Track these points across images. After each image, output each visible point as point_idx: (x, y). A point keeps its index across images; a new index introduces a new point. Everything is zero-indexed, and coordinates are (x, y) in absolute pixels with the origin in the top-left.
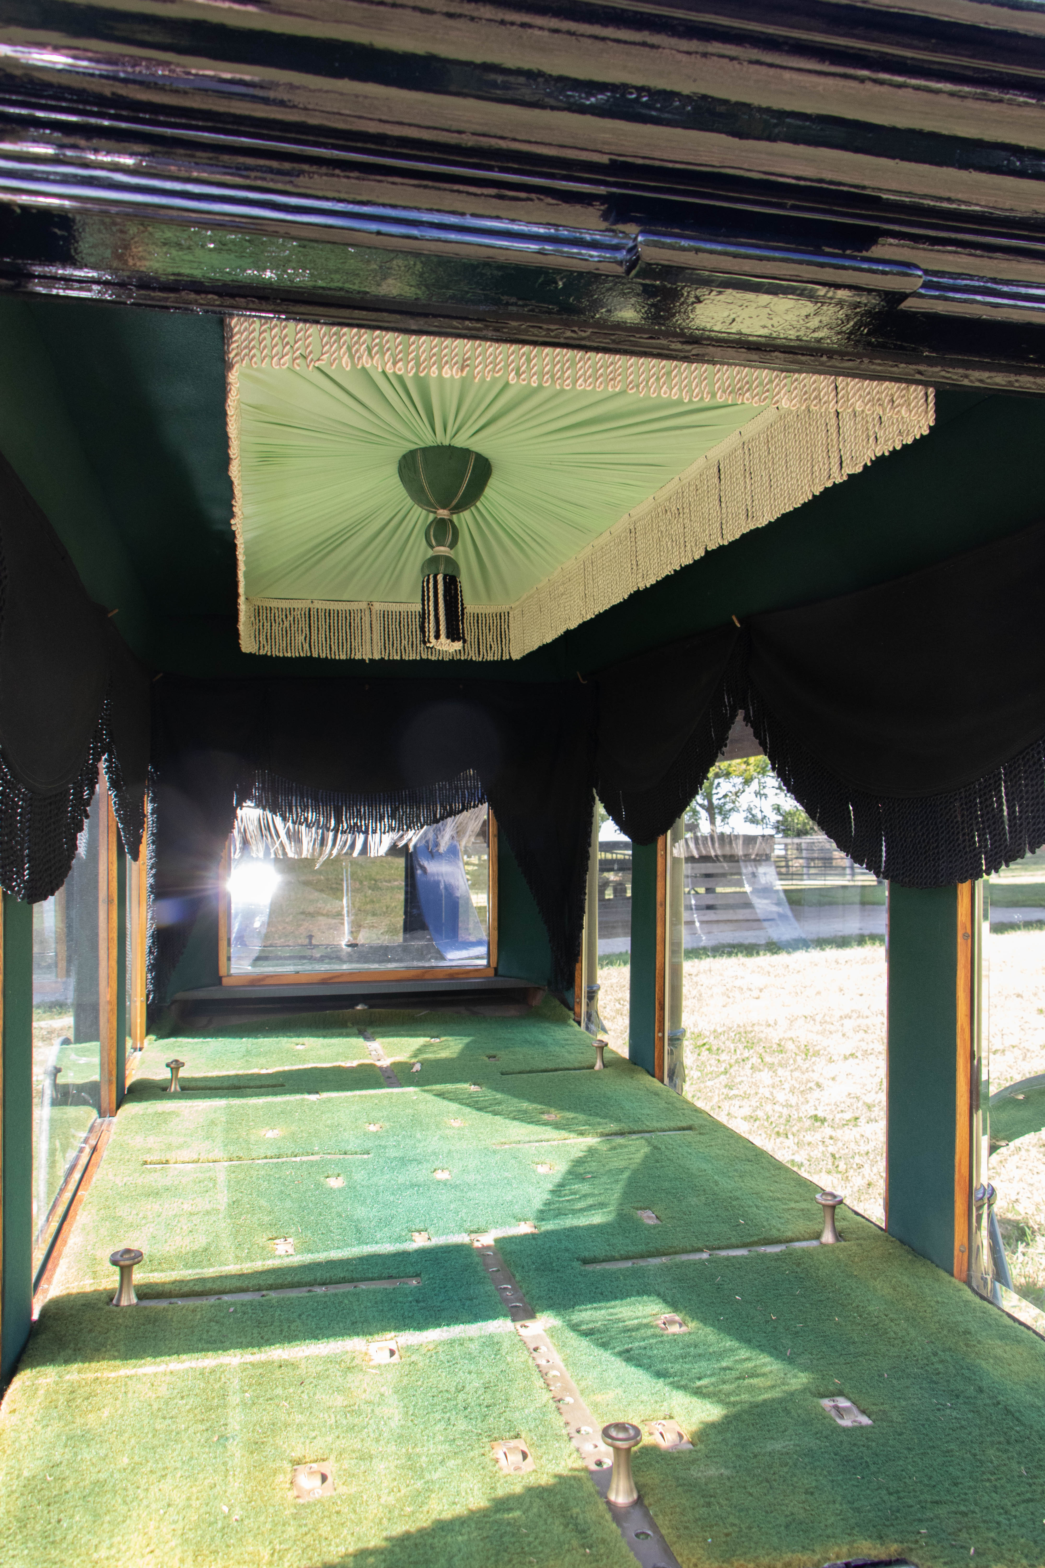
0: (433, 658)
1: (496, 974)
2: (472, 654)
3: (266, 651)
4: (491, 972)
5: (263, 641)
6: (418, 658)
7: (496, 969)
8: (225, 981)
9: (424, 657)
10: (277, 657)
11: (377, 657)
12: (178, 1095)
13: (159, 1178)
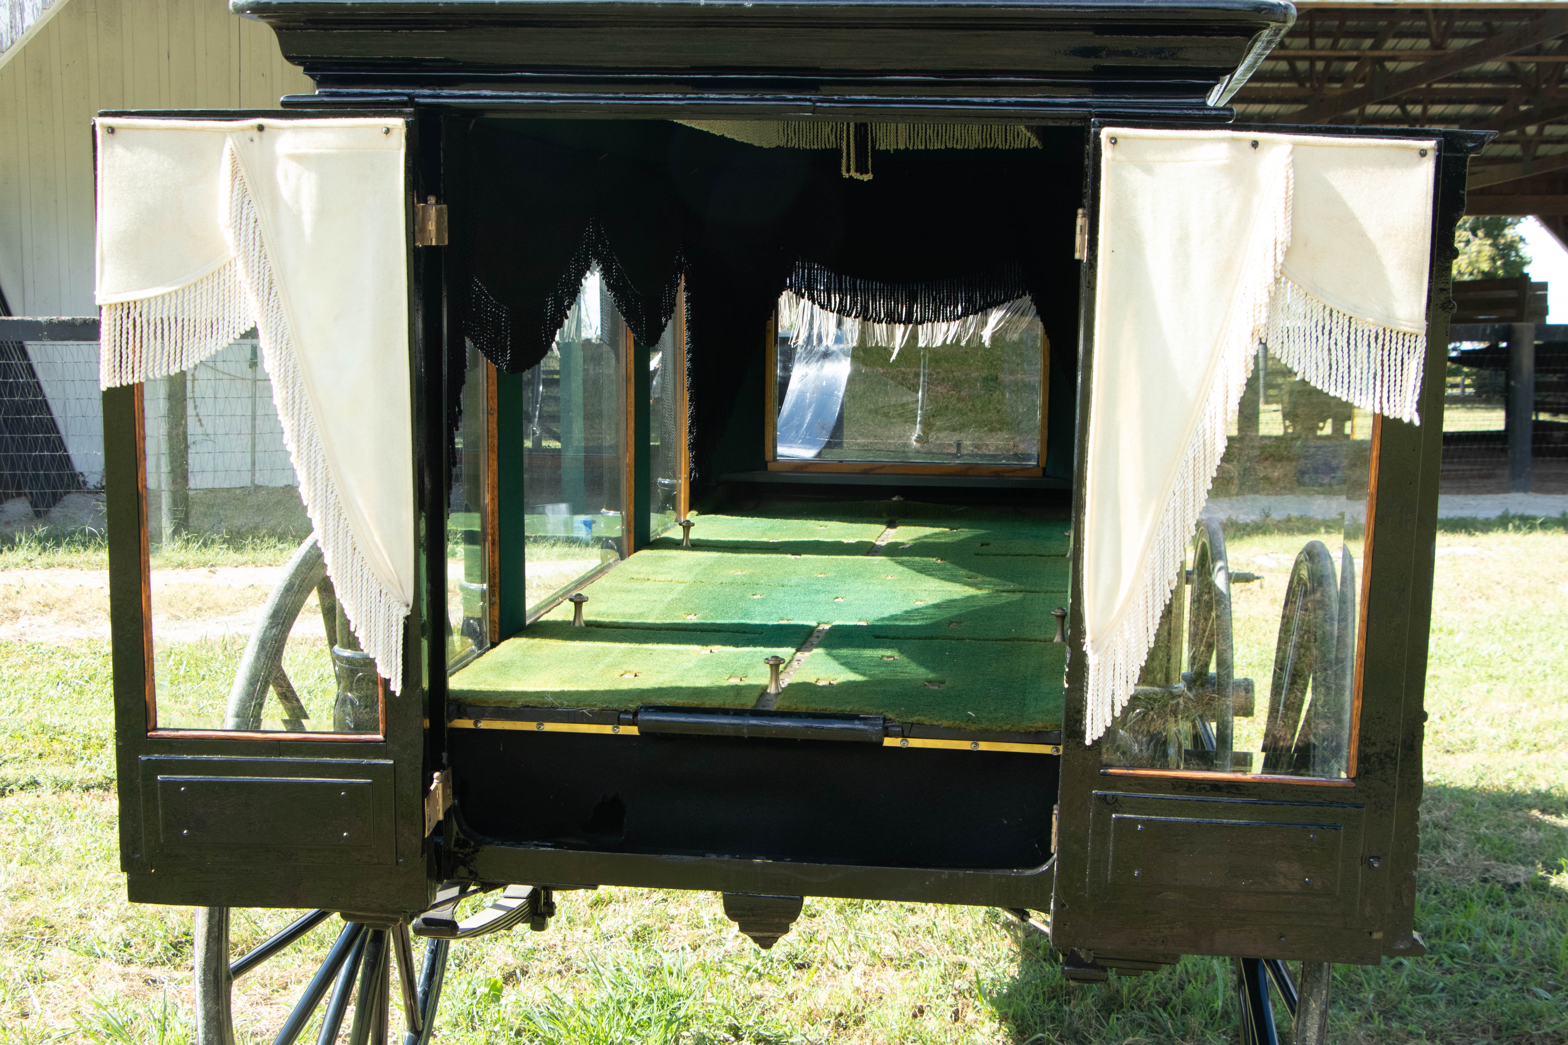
0: (959, 147)
1: (1044, 475)
2: (999, 142)
3: (794, 143)
4: (1040, 473)
5: (791, 135)
6: (943, 147)
7: (1044, 469)
8: (771, 466)
9: (950, 146)
10: (804, 150)
11: (902, 147)
12: (686, 548)
13: (636, 585)
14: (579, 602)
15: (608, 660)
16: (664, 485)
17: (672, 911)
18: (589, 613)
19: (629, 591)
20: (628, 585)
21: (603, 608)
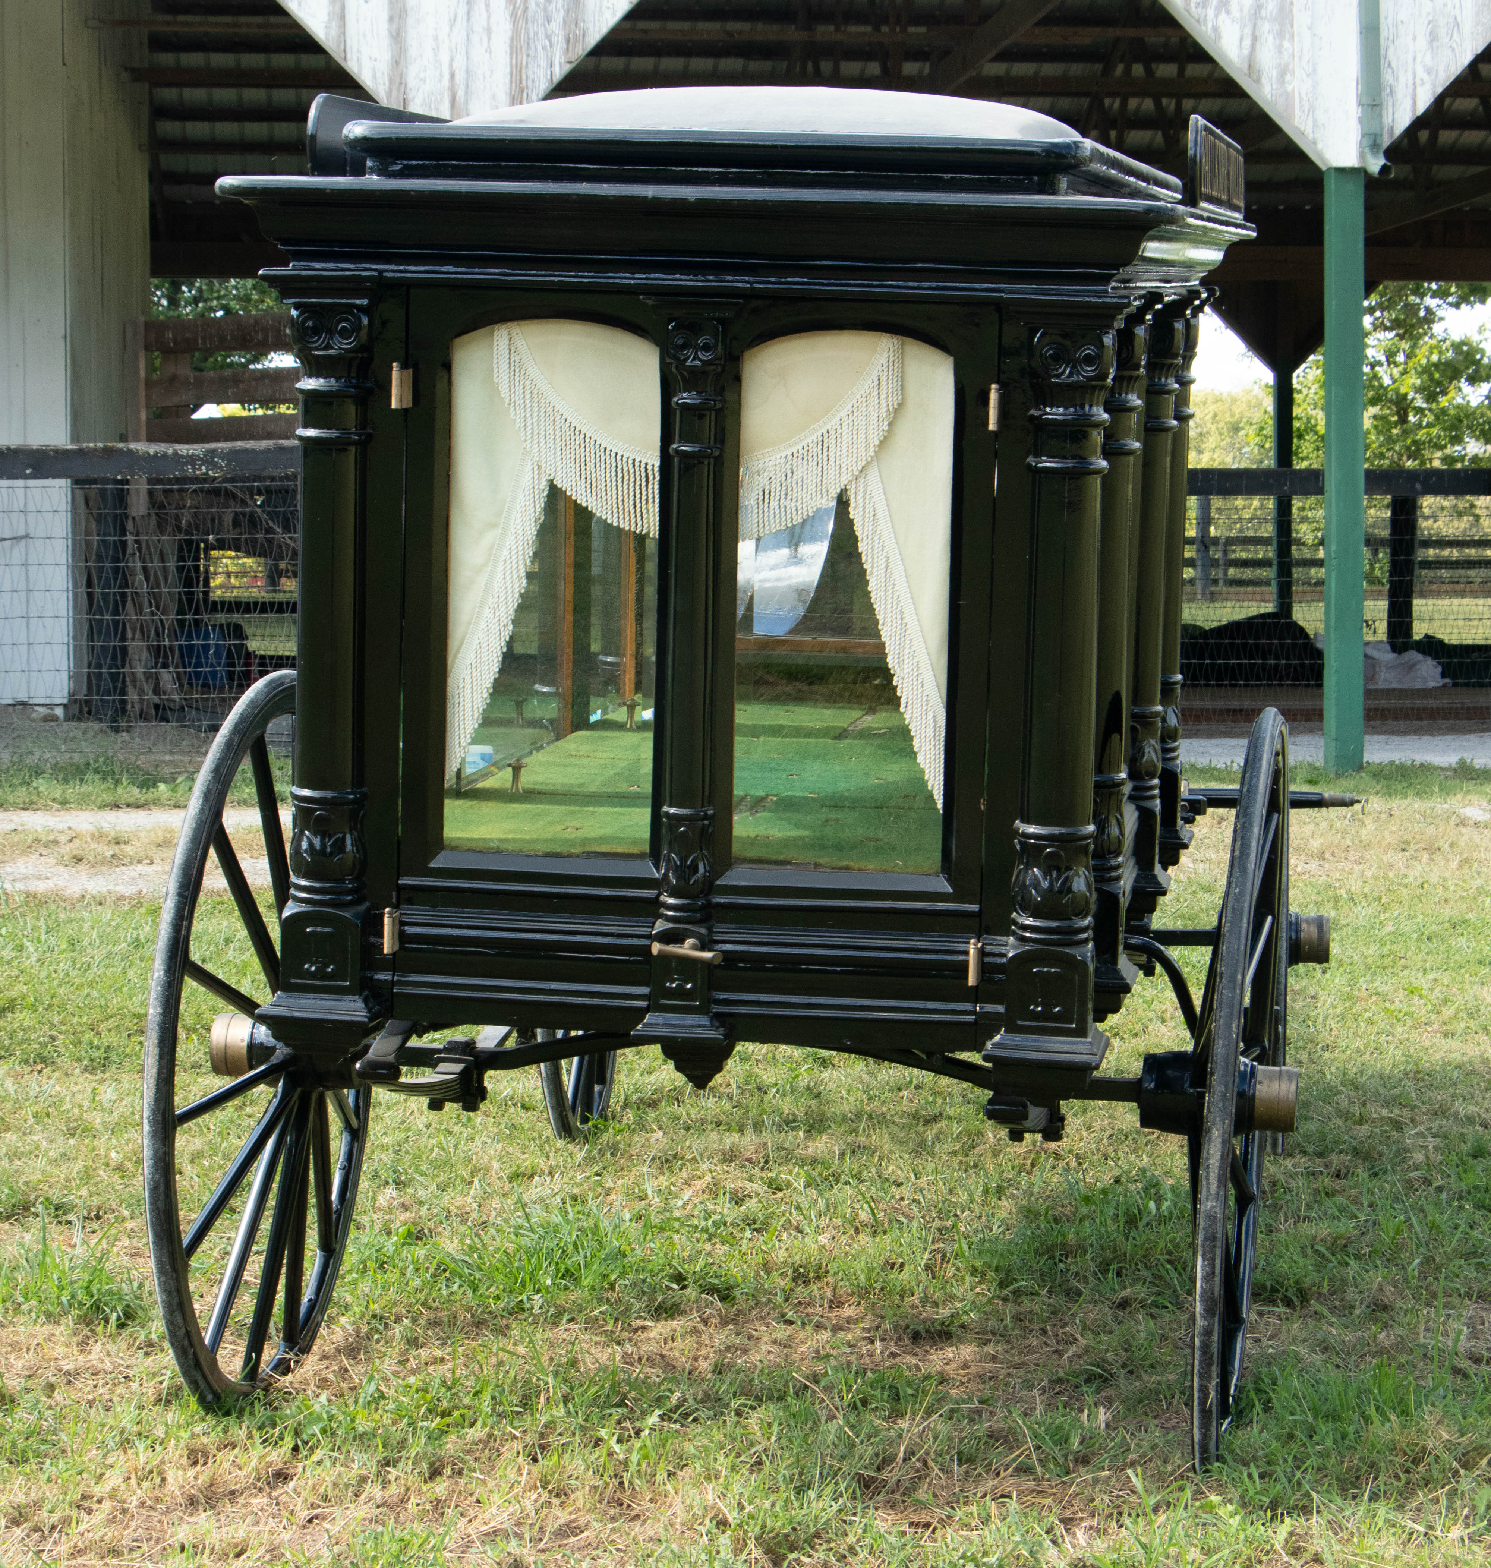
12: (631, 729)
13: (574, 761)
14: (517, 770)
15: (549, 818)
16: (606, 663)
17: (609, 1184)
18: (527, 779)
19: (566, 766)
20: (568, 761)
21: (540, 778)
